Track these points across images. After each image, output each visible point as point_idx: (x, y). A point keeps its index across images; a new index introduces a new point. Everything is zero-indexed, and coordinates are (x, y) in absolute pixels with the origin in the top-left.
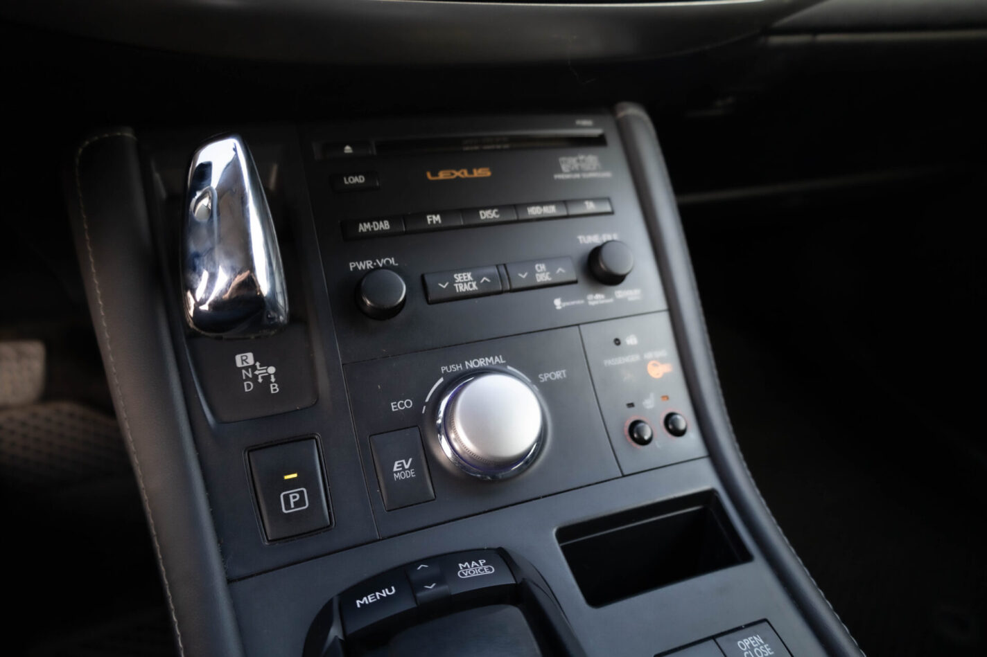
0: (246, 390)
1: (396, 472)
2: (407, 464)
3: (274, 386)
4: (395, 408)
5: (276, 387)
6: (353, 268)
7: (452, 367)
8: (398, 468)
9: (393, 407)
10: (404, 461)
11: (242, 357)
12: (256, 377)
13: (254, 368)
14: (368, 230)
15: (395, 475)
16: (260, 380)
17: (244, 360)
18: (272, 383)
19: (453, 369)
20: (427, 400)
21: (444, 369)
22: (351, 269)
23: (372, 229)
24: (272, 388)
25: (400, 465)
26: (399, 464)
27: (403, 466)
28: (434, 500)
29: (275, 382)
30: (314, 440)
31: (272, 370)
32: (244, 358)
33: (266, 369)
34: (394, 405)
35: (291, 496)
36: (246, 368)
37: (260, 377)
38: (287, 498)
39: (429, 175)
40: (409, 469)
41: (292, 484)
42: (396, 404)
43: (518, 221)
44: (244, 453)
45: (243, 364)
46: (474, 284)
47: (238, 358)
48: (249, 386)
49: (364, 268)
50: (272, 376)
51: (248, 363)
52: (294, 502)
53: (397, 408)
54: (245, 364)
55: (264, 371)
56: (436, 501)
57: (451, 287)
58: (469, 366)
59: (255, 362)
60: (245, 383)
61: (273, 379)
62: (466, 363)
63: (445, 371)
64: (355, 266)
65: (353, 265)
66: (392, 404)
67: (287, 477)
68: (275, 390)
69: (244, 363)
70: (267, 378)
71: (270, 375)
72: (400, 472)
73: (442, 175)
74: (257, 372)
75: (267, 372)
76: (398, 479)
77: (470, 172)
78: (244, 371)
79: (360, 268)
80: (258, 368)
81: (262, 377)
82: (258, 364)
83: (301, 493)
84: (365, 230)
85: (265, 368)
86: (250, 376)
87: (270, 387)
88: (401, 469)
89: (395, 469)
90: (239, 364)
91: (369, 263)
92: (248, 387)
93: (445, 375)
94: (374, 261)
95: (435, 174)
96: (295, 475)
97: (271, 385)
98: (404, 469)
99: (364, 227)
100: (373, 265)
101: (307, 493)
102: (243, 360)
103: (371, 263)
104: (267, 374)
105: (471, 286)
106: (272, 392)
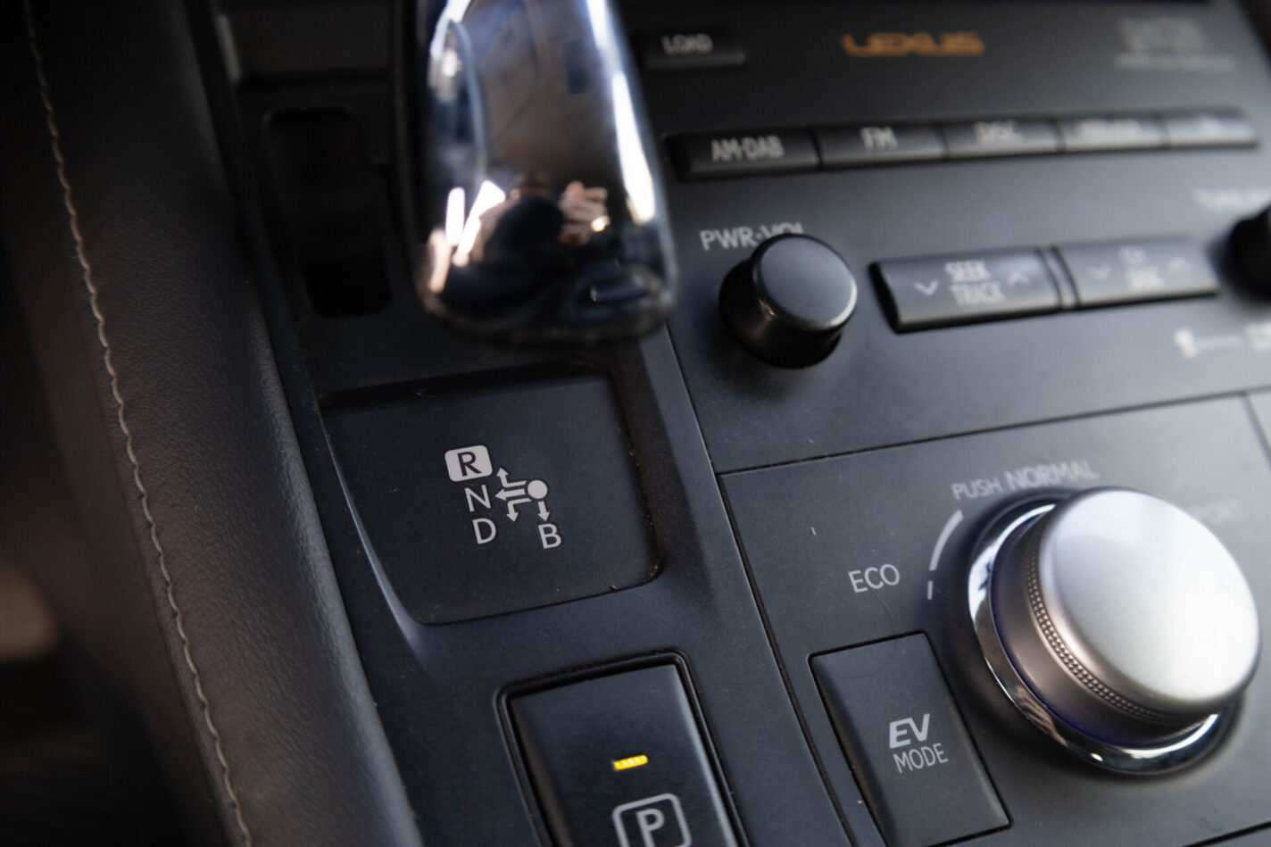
0: (480, 541)
1: (899, 751)
2: (920, 728)
3: (548, 531)
4: (859, 586)
5: (553, 534)
6: (711, 244)
7: (976, 484)
8: (900, 738)
9: (854, 582)
10: (910, 721)
11: (460, 456)
12: (500, 507)
13: (493, 483)
14: (734, 156)
15: (896, 757)
16: (513, 515)
17: (469, 464)
18: (541, 522)
19: (980, 490)
20: (933, 566)
21: (958, 490)
22: (706, 247)
23: (744, 154)
24: (544, 537)
25: (904, 732)
26: (899, 728)
27: (911, 735)
28: (1006, 827)
29: (549, 521)
30: (673, 667)
31: (538, 489)
32: (467, 459)
33: (525, 487)
34: (856, 577)
35: (641, 816)
36: (475, 485)
37: (510, 505)
38: (630, 819)
39: (849, 44)
40: (928, 743)
41: (635, 784)
42: (861, 576)
43: (1060, 153)
44: (499, 702)
45: (464, 473)
46: (995, 288)
47: (451, 458)
48: (485, 530)
49: (735, 243)
50: (542, 505)
51: (477, 472)
52: (654, 834)
53: (865, 584)
54: (471, 475)
55: (521, 492)
56: (1010, 832)
57: (945, 293)
58: (1016, 484)
59: (495, 470)
60: (476, 522)
61: (544, 514)
62: (1009, 476)
63: (962, 495)
64: (712, 239)
65: (708, 236)
66: (851, 574)
67: (622, 765)
68: (551, 540)
69: (467, 469)
70: (527, 510)
71: (535, 501)
72: (906, 749)
73: (879, 45)
74: (502, 495)
75: (527, 495)
76: (906, 769)
77: (937, 41)
78: (468, 492)
79: (725, 244)
80: (505, 483)
81: (516, 507)
82: (502, 474)
83: (666, 807)
84: (727, 157)
85: (523, 483)
86: (487, 504)
87: (539, 535)
88: (907, 742)
89: (894, 744)
90: (455, 474)
91: (745, 233)
92: (483, 533)
93: (964, 504)
94: (756, 230)
95: (862, 40)
96: (641, 760)
97: (541, 528)
98: (916, 744)
99: (725, 151)
100: (754, 238)
101: (684, 807)
102: (463, 465)
103: (750, 233)
104: (527, 500)
105: (989, 292)
106: (546, 546)
